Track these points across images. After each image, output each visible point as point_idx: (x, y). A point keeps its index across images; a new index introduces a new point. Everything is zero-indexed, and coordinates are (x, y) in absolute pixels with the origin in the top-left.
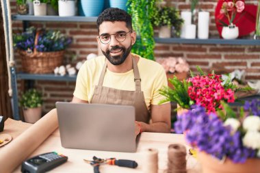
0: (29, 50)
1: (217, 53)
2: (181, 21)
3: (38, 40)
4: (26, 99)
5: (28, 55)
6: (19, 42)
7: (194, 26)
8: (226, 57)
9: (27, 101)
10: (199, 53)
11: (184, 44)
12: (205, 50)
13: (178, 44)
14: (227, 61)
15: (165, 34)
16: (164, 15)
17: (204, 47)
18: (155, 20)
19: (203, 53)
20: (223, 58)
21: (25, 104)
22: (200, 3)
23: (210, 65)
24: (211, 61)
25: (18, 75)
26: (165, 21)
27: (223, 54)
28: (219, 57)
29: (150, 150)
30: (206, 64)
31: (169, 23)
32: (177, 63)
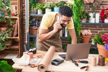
0: (34, 27)
1: (101, 28)
2: (90, 17)
3: (38, 23)
4: (32, 44)
5: (34, 28)
6: (31, 23)
7: (94, 19)
8: (104, 30)
9: (32, 45)
10: (94, 28)
11: (89, 25)
12: (96, 27)
13: (87, 25)
14: (104, 31)
15: (84, 21)
16: (84, 14)
17: (96, 26)
18: (81, 16)
19: (96, 28)
20: (103, 30)
21: (32, 46)
22: (95, 10)
23: (98, 33)
24: (99, 31)
25: (30, 36)
26: (85, 16)
27: (103, 29)
28: (102, 30)
29: (94, 57)
30: (97, 32)
31: (86, 17)
32: (88, 32)
